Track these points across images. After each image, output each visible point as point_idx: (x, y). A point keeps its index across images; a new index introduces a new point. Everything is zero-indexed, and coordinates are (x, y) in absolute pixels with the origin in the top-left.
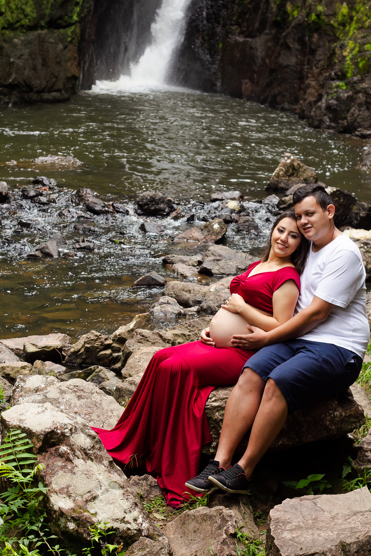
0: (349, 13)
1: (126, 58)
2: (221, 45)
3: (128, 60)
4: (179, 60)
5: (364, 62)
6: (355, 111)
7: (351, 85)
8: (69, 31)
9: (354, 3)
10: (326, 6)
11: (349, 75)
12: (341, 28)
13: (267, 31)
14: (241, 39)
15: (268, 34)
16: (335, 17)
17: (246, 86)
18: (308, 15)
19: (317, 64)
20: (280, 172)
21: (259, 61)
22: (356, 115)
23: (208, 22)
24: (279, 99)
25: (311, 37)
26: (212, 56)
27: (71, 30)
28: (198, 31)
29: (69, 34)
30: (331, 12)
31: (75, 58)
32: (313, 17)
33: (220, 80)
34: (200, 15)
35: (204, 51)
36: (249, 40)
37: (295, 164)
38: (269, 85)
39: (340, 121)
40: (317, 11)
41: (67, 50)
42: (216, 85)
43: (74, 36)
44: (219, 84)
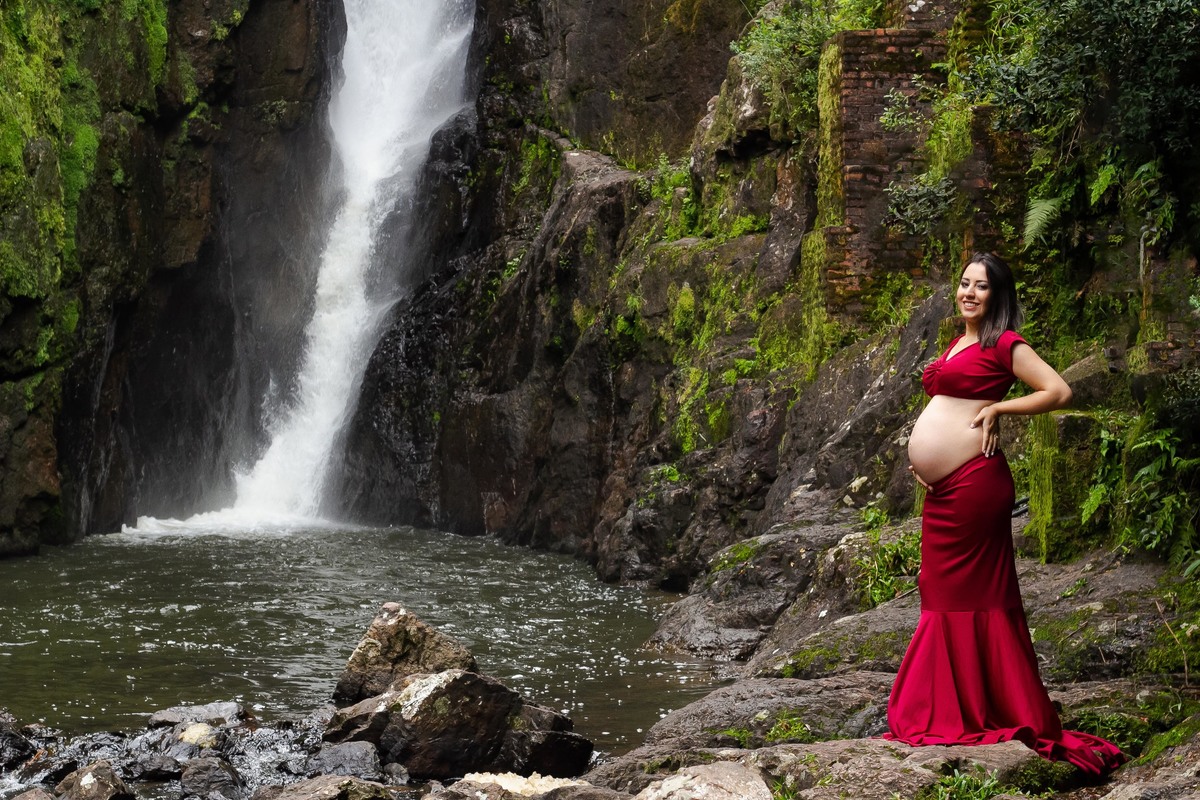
0: (696, 306)
1: (220, 461)
2: (437, 416)
3: (227, 465)
4: (347, 460)
5: (718, 412)
6: (694, 529)
7: (690, 469)
8: (29, 386)
9: (707, 281)
10: (647, 295)
11: (686, 448)
12: (683, 343)
13: (535, 373)
14: (478, 398)
15: (537, 380)
16: (667, 319)
17: (493, 505)
18: (610, 321)
19: (632, 433)
20: (368, 651)
21: (520, 446)
22: (696, 539)
23: (409, 365)
24: (555, 527)
25: (618, 373)
26: (418, 443)
27: (35, 384)
28: (386, 388)
29: (29, 392)
30: (658, 309)
31: (48, 451)
32: (621, 324)
33: (437, 499)
34: (391, 352)
35: (401, 432)
36: (496, 397)
37: (412, 629)
38: (535, 497)
39: (664, 559)
40: (627, 310)
41: (22, 434)
42: (428, 512)
43: (43, 397)
44: (434, 508)
